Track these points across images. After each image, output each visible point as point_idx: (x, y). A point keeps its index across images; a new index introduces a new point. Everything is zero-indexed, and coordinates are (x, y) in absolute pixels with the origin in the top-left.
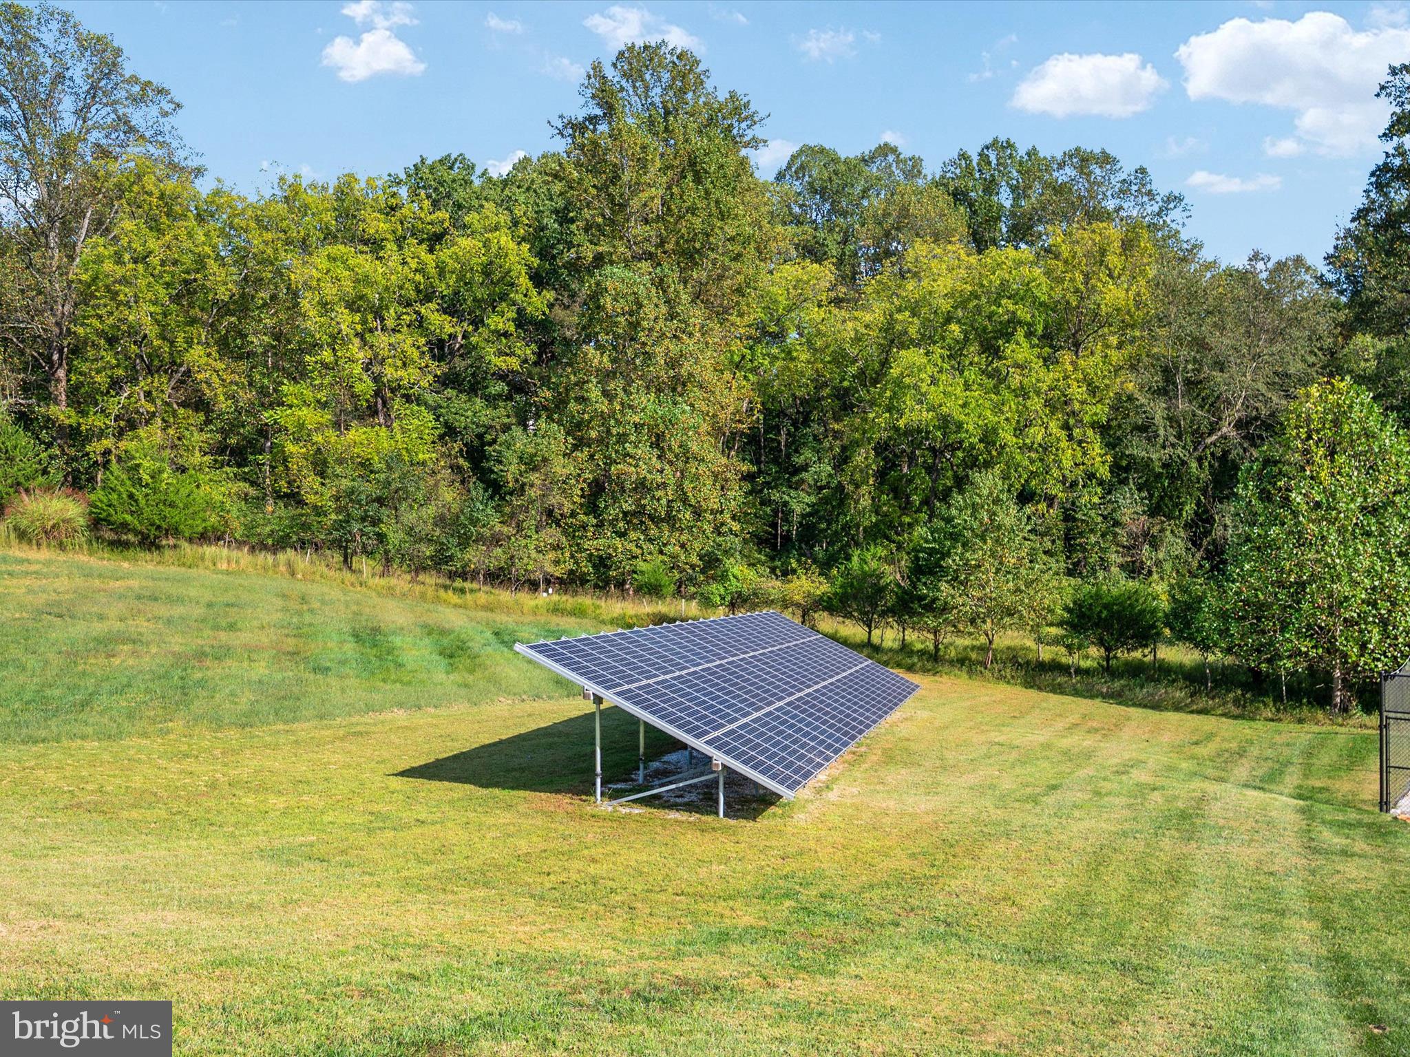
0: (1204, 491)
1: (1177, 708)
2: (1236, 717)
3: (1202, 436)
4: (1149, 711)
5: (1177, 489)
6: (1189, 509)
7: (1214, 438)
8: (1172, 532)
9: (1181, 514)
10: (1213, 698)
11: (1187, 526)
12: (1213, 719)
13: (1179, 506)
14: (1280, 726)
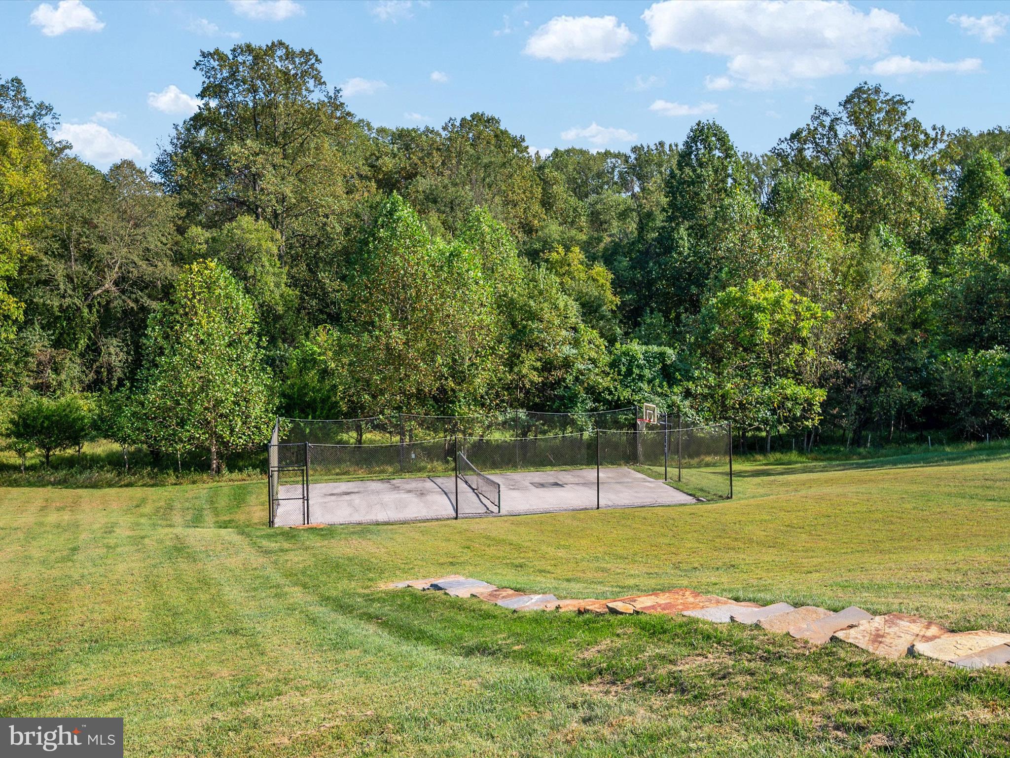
0: (93, 329)
1: (110, 485)
2: (152, 486)
3: (90, 289)
4: (91, 490)
5: (73, 328)
6: (83, 343)
7: (99, 291)
8: (70, 359)
9: (77, 346)
10: (134, 474)
11: (82, 355)
12: (138, 489)
13: (75, 340)
14: (184, 487)
